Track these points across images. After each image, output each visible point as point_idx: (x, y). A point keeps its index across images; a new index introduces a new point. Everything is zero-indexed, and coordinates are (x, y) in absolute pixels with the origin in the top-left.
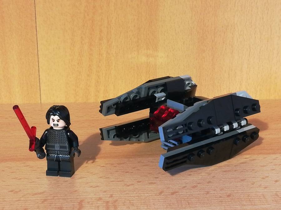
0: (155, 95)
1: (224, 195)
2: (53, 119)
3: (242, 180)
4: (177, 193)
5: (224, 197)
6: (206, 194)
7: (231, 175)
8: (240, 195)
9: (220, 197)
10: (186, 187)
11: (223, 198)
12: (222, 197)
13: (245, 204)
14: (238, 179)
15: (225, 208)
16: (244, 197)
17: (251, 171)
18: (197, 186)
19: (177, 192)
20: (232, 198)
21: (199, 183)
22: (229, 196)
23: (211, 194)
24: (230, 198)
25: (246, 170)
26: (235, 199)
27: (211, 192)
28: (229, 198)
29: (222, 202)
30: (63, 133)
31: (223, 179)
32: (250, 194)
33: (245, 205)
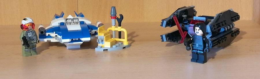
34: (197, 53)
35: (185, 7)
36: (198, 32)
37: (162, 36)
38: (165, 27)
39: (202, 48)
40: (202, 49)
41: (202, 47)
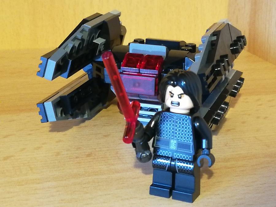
0: (93, 41)
1: (82, 155)
2: (172, 93)
3: (105, 136)
4: (13, 158)
5: (83, 157)
6: (56, 155)
7: (90, 131)
8: (105, 153)
9: (77, 158)
10: (24, 149)
11: (81, 159)
12: (79, 158)
13: (113, 163)
14: (100, 135)
15: (85, 170)
16: (110, 155)
17: (117, 125)
18: (42, 147)
19: (12, 156)
20: (93, 157)
21: (43, 144)
22: (89, 155)
23: (63, 155)
24: (91, 157)
25: (109, 124)
26: (98, 158)
27: (63, 153)
28: (89, 158)
29: (80, 163)
30: (186, 121)
31: (78, 137)
32: (118, 151)
33: (113, 165)
34: (172, 170)
35: (98, 15)
36: (179, 104)
37: (41, 105)
38: (53, 78)
39: (189, 154)
40: (190, 158)
41: (192, 151)
